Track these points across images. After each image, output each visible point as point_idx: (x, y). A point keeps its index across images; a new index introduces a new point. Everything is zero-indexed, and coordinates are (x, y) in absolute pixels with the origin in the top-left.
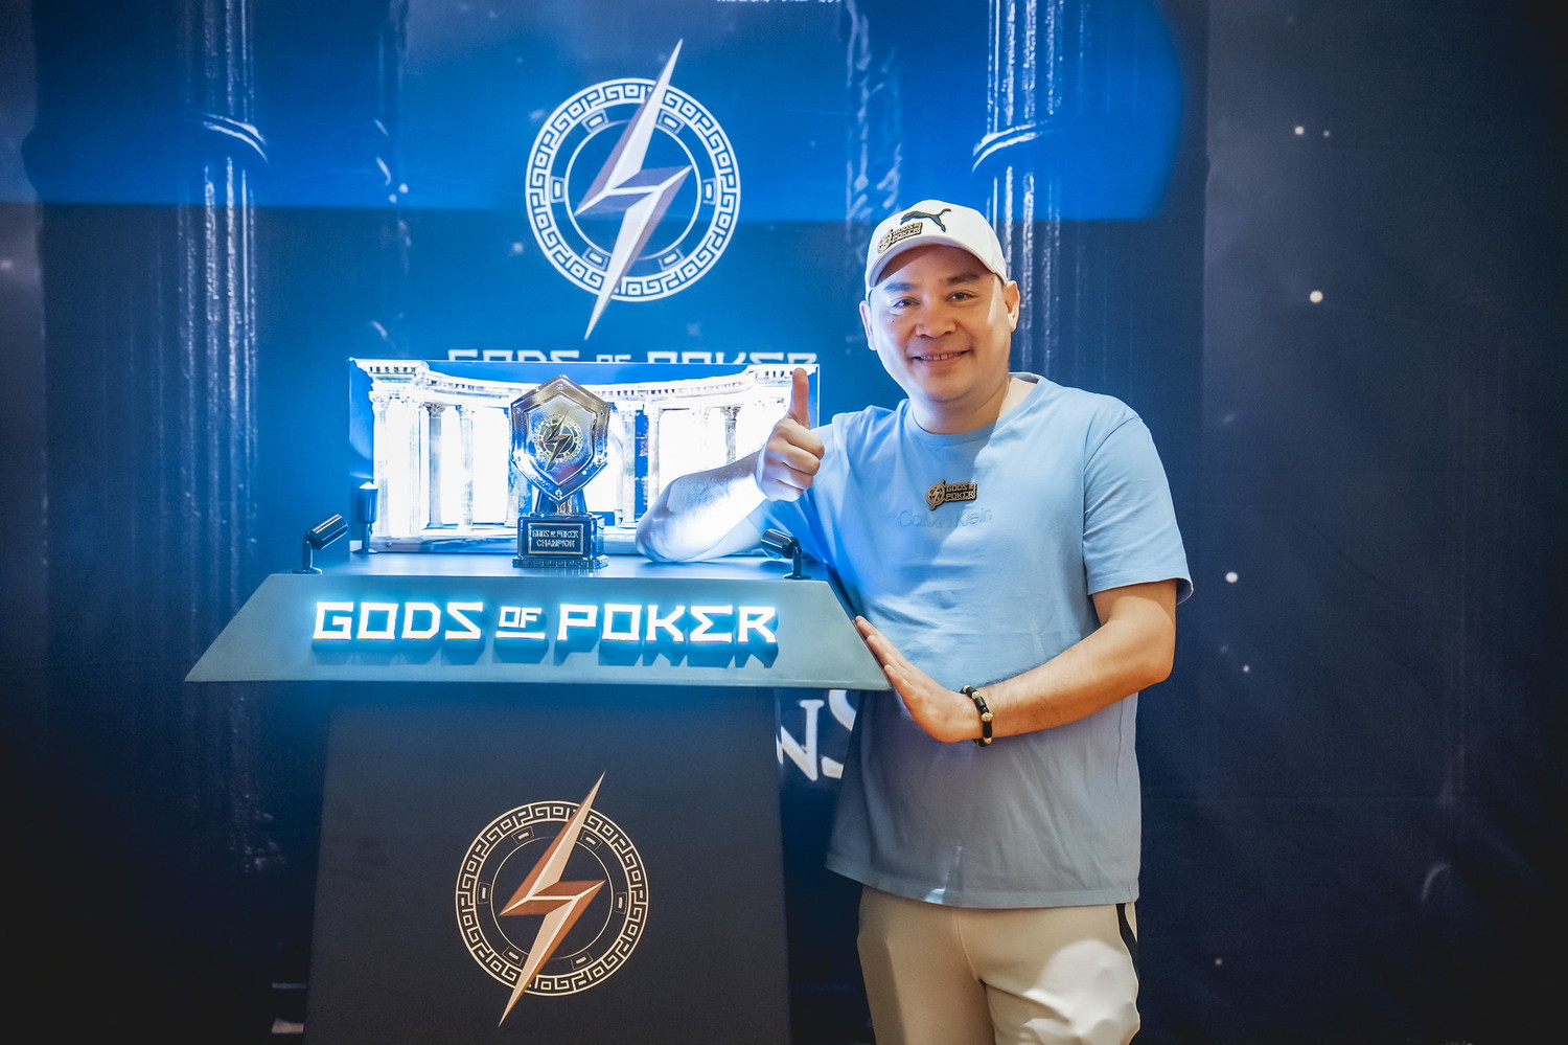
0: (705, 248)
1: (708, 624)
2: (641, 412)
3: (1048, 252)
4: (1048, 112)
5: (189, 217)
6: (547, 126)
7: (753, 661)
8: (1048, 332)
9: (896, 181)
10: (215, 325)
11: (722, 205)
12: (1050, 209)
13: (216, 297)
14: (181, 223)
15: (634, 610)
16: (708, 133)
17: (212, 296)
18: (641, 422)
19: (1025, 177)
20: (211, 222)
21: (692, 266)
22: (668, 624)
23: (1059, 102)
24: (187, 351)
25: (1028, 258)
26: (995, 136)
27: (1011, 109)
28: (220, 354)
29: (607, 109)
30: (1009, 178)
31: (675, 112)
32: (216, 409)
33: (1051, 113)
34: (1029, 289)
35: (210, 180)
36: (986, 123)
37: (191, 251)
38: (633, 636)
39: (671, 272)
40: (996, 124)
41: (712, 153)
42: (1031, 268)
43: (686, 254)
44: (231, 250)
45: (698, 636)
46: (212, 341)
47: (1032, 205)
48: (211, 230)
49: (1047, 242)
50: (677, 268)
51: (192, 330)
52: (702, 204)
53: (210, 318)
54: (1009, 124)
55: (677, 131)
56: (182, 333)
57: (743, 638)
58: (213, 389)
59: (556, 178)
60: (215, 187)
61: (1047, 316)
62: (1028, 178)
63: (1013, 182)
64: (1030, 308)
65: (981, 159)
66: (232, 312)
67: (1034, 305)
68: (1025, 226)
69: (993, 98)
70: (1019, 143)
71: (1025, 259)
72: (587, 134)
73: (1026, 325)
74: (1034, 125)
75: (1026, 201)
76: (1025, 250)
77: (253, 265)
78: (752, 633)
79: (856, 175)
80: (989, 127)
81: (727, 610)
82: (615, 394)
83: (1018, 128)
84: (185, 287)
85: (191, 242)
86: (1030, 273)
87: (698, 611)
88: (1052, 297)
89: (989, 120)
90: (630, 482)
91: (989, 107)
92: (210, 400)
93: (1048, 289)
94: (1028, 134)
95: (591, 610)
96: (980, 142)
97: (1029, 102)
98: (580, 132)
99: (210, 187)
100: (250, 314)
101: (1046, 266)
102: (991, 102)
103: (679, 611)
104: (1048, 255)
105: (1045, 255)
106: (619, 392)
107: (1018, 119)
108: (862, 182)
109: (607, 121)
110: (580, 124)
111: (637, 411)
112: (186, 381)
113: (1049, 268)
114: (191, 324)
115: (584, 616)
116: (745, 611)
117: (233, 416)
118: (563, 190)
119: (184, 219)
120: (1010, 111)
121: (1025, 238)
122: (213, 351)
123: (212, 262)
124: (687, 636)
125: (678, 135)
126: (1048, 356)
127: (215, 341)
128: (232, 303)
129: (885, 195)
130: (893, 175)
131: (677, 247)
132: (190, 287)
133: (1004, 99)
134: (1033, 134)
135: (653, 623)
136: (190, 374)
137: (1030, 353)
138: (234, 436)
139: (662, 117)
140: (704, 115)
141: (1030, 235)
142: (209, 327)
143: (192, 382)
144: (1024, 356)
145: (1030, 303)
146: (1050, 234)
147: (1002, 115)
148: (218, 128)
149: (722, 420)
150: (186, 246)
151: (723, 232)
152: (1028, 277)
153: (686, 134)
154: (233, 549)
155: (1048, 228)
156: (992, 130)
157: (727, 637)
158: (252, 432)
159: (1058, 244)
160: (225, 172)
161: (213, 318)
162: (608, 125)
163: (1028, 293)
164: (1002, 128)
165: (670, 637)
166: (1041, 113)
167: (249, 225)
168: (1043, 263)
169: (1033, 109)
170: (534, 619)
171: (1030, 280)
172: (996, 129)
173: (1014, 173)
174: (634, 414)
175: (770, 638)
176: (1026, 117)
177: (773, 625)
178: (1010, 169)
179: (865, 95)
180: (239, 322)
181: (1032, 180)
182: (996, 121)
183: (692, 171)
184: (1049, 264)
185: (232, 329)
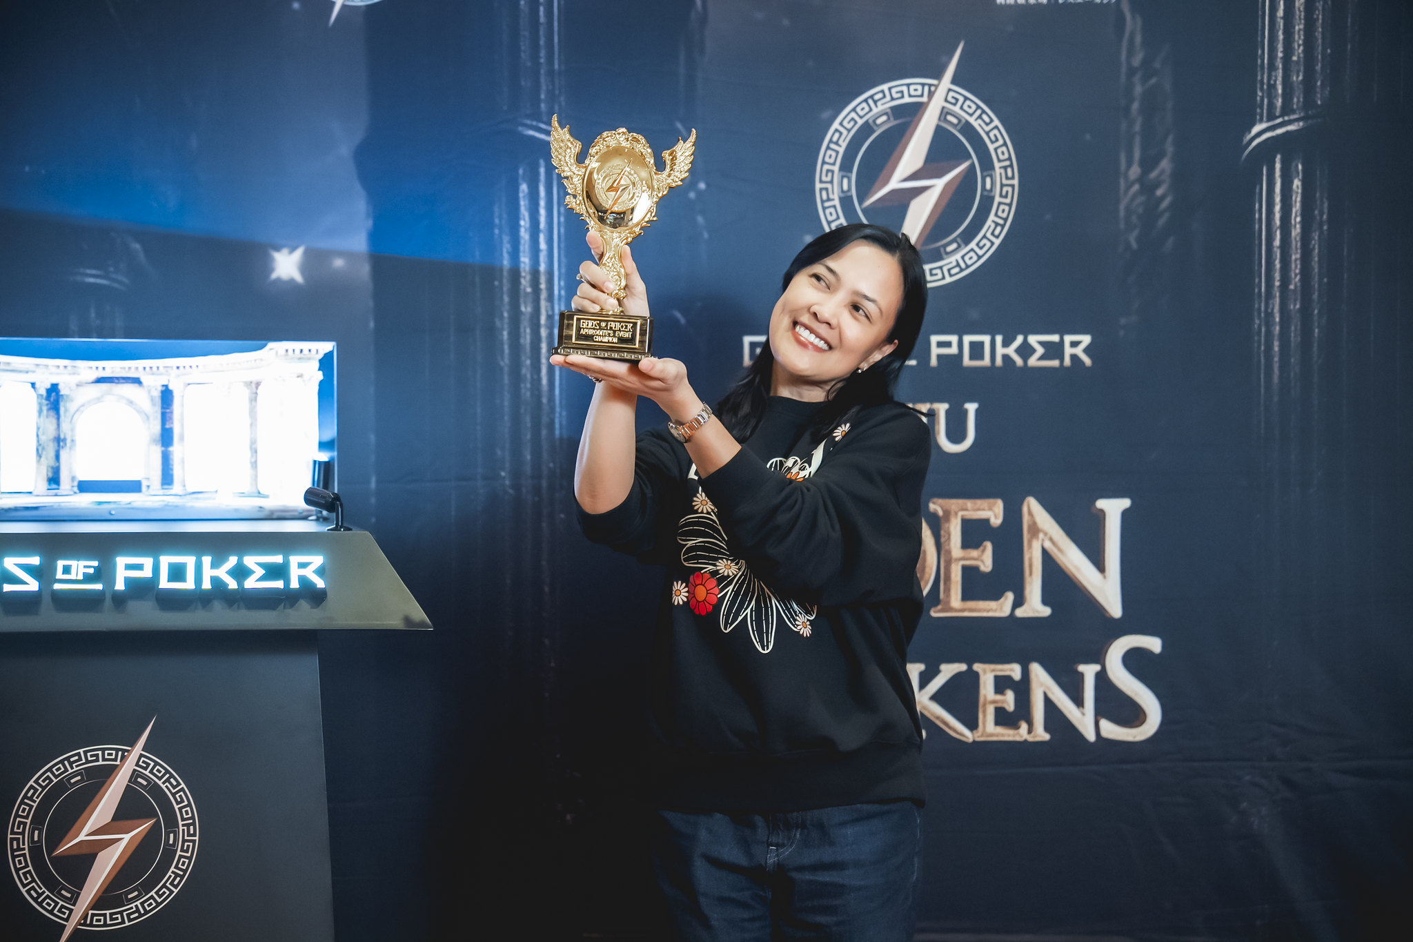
0: (984, 237)
1: (260, 572)
2: (166, 386)
3: (1316, 236)
4: (1316, 102)
5: (505, 216)
6: (836, 125)
7: (304, 605)
8: (1316, 312)
9: (1168, 172)
10: (528, 316)
11: (1001, 196)
12: (1318, 195)
13: (529, 290)
14: (497, 221)
15: (189, 561)
16: (987, 129)
17: (525, 290)
18: (166, 396)
19: (1294, 164)
20: (524, 220)
21: (972, 254)
22: (222, 573)
23: (1327, 92)
24: (502, 340)
25: (1296, 242)
26: (1264, 126)
27: (1280, 100)
28: (532, 342)
29: (892, 108)
30: (1278, 166)
31: (957, 109)
32: (528, 394)
33: (1319, 102)
34: (1297, 271)
35: (524, 180)
36: (1255, 114)
37: (506, 247)
38: (189, 584)
39: (952, 260)
40: (1265, 115)
41: (991, 147)
42: (1299, 251)
43: (967, 243)
44: (543, 245)
45: (250, 583)
46: (525, 331)
47: (1300, 191)
48: (525, 227)
49: (1315, 226)
50: (958, 256)
51: (506, 321)
52: (982, 195)
53: (523, 309)
54: (1277, 114)
55: (959, 127)
56: (498, 323)
57: (295, 584)
58: (525, 375)
59: (844, 174)
60: (529, 187)
61: (1315, 296)
62: (1297, 166)
63: (1282, 169)
64: (1299, 288)
65: (1250, 148)
66: (543, 304)
67: (1302, 286)
68: (1294, 210)
69: (1262, 89)
70: (1287, 132)
71: (1294, 243)
72: (874, 131)
73: (1295, 305)
74: (1302, 114)
75: (1294, 186)
76: (1293, 234)
77: (564, 260)
78: (302, 579)
79: (1130, 164)
80: (1258, 117)
81: (278, 559)
82: (141, 369)
83: (1286, 118)
84: (501, 282)
85: (506, 239)
86: (1298, 256)
87: (250, 561)
88: (1321, 280)
89: (1258, 110)
90: (157, 451)
91: (1258, 98)
92: (522, 385)
93: (1316, 270)
94: (1296, 124)
95: (148, 562)
96: (1250, 132)
97: (1297, 94)
98: (867, 129)
99: (524, 187)
100: (559, 305)
101: (1314, 248)
102: (1260, 94)
103: (233, 561)
104: (1316, 238)
105: (1314, 239)
106: (144, 368)
107: (1287, 109)
108: (1135, 171)
109: (892, 119)
110: (867, 122)
111: (163, 386)
112: (501, 369)
113: (1317, 251)
114: (506, 315)
115: (139, 567)
116: (294, 560)
117: (544, 400)
118: (850, 184)
119: (500, 218)
120: (1279, 102)
121: (1293, 222)
122: (526, 339)
123: (525, 257)
124: (240, 583)
125: (960, 131)
126: (1316, 335)
127: (528, 330)
128: (544, 295)
129: (1157, 185)
130: (1165, 164)
131: (958, 236)
132: (505, 281)
133: (1273, 91)
134: (1301, 124)
135: (208, 573)
136: (505, 362)
137: (1299, 332)
138: (545, 419)
139: (944, 113)
140: (984, 112)
141: (1298, 219)
142: (523, 317)
143: (506, 369)
144: (1292, 335)
145: (1299, 284)
146: (1318, 218)
147: (1271, 105)
148: (531, 133)
149: (246, 393)
150: (501, 242)
151: (1001, 222)
152: (1296, 260)
153: (968, 129)
154: (544, 525)
155: (1316, 212)
156: (1261, 121)
157: (279, 584)
158: (560, 415)
159: (1325, 228)
160: (538, 174)
161: (526, 309)
162: (893, 123)
163: (1296, 275)
164: (1271, 117)
165: (225, 585)
166: (1308, 102)
167: (559, 223)
168: (1311, 247)
169: (1301, 100)
170: (91, 571)
171: (1298, 262)
172: (1265, 119)
173: (1283, 162)
174: (160, 388)
175: (320, 584)
176: (1295, 107)
177: (321, 572)
178: (1279, 157)
179: (1138, 90)
180: (550, 313)
181: (1300, 167)
182: (1265, 111)
183: (973, 165)
184: (1317, 246)
185: (543, 320)
